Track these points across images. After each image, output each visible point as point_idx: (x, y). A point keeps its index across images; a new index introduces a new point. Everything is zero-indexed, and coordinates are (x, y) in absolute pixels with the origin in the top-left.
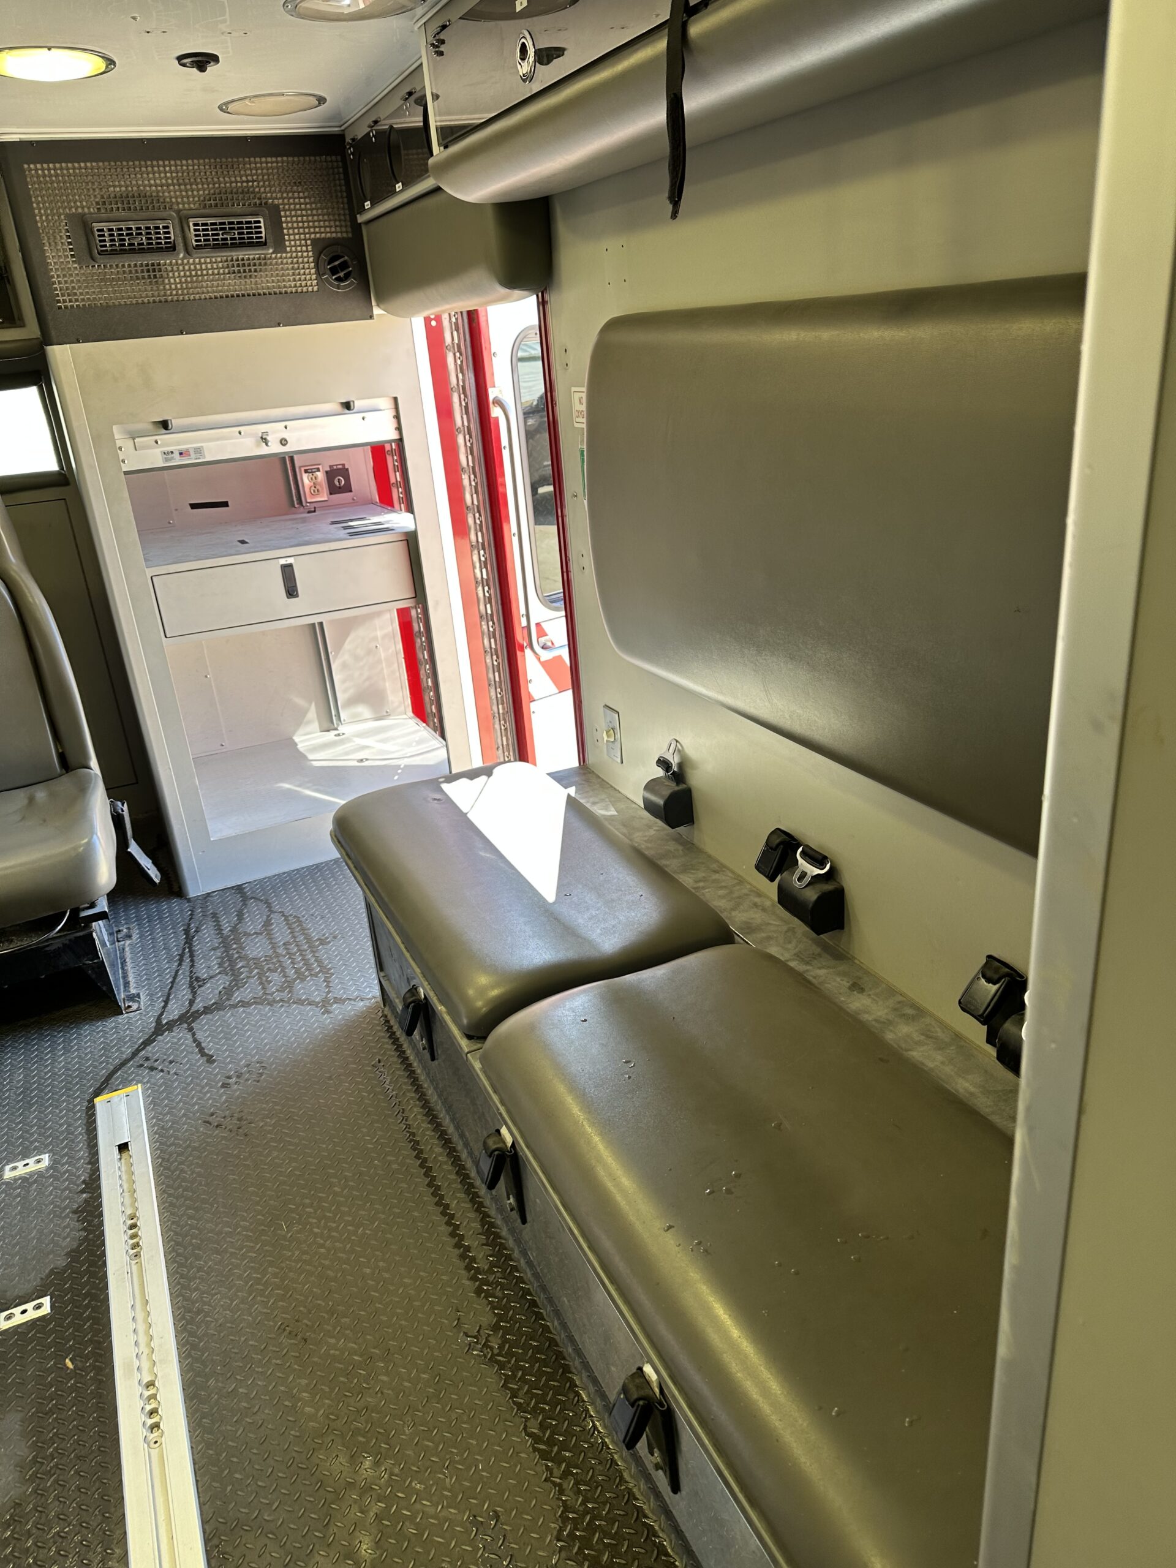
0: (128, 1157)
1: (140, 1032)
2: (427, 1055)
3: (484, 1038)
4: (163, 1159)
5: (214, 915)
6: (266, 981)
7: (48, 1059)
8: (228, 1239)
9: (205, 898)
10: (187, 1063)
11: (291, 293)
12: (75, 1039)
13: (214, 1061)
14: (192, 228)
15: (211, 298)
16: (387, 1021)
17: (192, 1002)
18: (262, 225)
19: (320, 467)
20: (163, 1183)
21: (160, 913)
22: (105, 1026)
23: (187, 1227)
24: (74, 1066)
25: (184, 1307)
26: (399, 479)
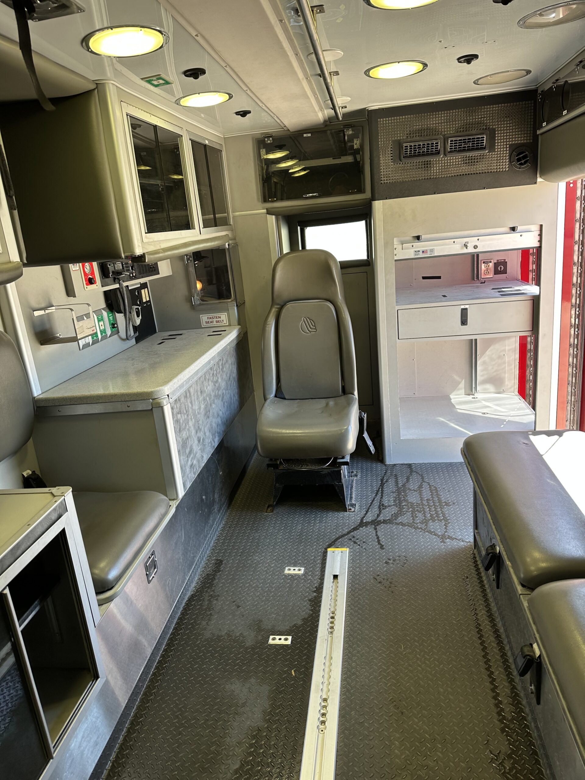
0: (336, 582)
1: (353, 523)
2: (494, 584)
3: (532, 589)
4: (352, 590)
5: (396, 476)
6: (415, 516)
7: (312, 523)
8: (374, 643)
9: (393, 466)
10: (371, 545)
11: (494, 172)
12: (325, 517)
13: (384, 549)
14: (449, 142)
15: (452, 176)
16: (475, 557)
17: (378, 516)
18: (485, 139)
19: (492, 260)
20: (350, 602)
21: (372, 468)
22: (338, 515)
23: (357, 628)
24: (322, 529)
25: (348, 668)
26: (534, 268)
